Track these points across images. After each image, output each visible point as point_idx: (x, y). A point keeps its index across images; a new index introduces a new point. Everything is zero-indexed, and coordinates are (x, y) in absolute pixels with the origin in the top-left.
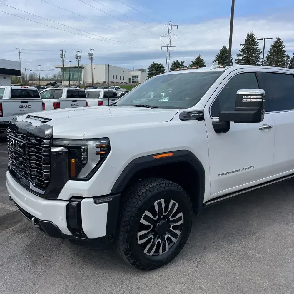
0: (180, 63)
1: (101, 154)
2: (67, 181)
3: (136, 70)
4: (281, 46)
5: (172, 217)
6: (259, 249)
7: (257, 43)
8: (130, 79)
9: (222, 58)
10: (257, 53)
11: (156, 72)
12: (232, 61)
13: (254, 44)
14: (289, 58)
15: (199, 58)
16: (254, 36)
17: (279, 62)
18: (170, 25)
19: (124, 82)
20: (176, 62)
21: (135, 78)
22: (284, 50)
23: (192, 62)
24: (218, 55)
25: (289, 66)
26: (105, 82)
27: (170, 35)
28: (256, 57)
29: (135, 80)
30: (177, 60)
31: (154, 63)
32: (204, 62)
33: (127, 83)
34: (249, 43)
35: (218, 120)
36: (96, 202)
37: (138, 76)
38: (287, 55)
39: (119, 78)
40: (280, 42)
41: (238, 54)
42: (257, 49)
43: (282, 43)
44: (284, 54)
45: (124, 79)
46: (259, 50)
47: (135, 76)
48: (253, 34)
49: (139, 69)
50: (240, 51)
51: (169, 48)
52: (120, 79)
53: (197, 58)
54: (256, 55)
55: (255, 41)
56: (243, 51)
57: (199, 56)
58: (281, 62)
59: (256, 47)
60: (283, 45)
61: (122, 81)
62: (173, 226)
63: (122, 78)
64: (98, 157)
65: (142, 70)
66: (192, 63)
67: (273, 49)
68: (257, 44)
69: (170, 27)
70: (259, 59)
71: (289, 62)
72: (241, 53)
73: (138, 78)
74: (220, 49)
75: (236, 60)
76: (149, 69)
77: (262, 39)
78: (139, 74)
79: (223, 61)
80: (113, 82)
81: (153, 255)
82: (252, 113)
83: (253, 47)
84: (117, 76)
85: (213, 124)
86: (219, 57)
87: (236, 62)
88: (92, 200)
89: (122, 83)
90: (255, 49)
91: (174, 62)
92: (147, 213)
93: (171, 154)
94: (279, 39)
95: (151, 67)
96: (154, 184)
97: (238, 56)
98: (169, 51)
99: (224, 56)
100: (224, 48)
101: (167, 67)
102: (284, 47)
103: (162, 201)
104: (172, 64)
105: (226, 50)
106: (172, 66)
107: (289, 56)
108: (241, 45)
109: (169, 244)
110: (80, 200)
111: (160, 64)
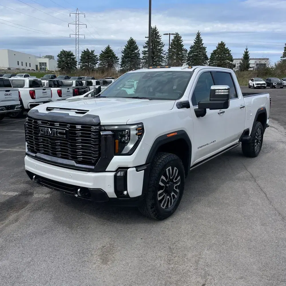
0: (91, 52)
1: (139, 135)
2: (113, 157)
3: (43, 56)
4: (180, 40)
5: (175, 180)
6: (225, 198)
7: (160, 36)
8: (37, 66)
9: (130, 49)
10: (160, 46)
11: (66, 60)
12: (139, 52)
13: (157, 37)
14: (187, 52)
15: (108, 48)
16: (157, 30)
17: (179, 55)
18: (77, 13)
19: (31, 69)
20: (86, 50)
21: (43, 65)
22: (182, 44)
23: (102, 51)
24: (126, 45)
25: (187, 59)
26: (9, 69)
27: (77, 23)
28: (159, 49)
29: (43, 67)
30: (87, 49)
31: (63, 50)
32: (113, 51)
33: (34, 70)
34: (153, 36)
35: (198, 107)
36: (137, 171)
37: (46, 63)
38: (185, 49)
39: (24, 64)
40: (179, 37)
41: (144, 46)
42: (160, 42)
43: (181, 37)
44: (183, 48)
45: (30, 66)
46: (162, 43)
47: (43, 63)
48: (156, 28)
49: (47, 56)
50: (146, 43)
51: (77, 36)
52: (26, 66)
53: (106, 48)
54: (160, 48)
55: (158, 35)
56: (148, 43)
57: (109, 46)
58: (181, 55)
59: (159, 40)
60: (181, 39)
61: (28, 67)
62: (175, 186)
63: (28, 65)
64: (137, 138)
65: (50, 57)
66: (102, 53)
67: (173, 42)
68: (160, 38)
69: (77, 15)
70: (162, 51)
71: (187, 55)
72: (146, 45)
73: (46, 65)
74: (128, 41)
75: (142, 51)
76: (58, 56)
77: (167, 34)
78: (46, 60)
79: (131, 52)
80: (19, 69)
81: (165, 208)
82: (223, 102)
83: (157, 40)
84: (22, 62)
85: (195, 111)
86: (127, 48)
87: (142, 54)
88: (135, 169)
89: (30, 70)
90: (159, 42)
91: (84, 50)
92: (163, 177)
93: (176, 134)
94: (178, 34)
95: (61, 55)
96: (166, 156)
97: (144, 47)
98: (77, 39)
99: (132, 47)
100: (131, 39)
101: (77, 55)
102: (183, 41)
103: (170, 168)
104: (82, 52)
105: (133, 41)
106: (82, 55)
107: (186, 50)
108: (146, 37)
109: (173, 199)
110: (126, 170)
111: (70, 52)
